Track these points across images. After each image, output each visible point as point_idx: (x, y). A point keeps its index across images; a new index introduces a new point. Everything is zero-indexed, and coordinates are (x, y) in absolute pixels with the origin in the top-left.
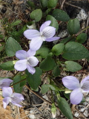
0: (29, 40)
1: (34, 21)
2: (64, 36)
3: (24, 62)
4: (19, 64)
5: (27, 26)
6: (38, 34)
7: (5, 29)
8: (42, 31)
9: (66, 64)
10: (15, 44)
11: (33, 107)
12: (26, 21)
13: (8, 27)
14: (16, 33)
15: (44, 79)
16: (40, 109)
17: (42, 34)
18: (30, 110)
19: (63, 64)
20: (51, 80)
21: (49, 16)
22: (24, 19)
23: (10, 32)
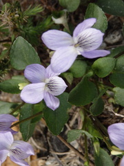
0: (51, 50)
1: (65, 11)
2: (114, 41)
3: (40, 87)
4: (30, 90)
5: (53, 18)
6: (69, 42)
7: (13, 20)
8: (77, 35)
9: (115, 92)
10: (27, 49)
11: (52, 156)
12: (53, 8)
13: (18, 18)
14: (31, 30)
15: (75, 110)
16: (63, 160)
17: (76, 42)
18: (46, 160)
19: (110, 90)
20: (85, 116)
21: (92, 4)
22: (48, 4)
23: (22, 27)
